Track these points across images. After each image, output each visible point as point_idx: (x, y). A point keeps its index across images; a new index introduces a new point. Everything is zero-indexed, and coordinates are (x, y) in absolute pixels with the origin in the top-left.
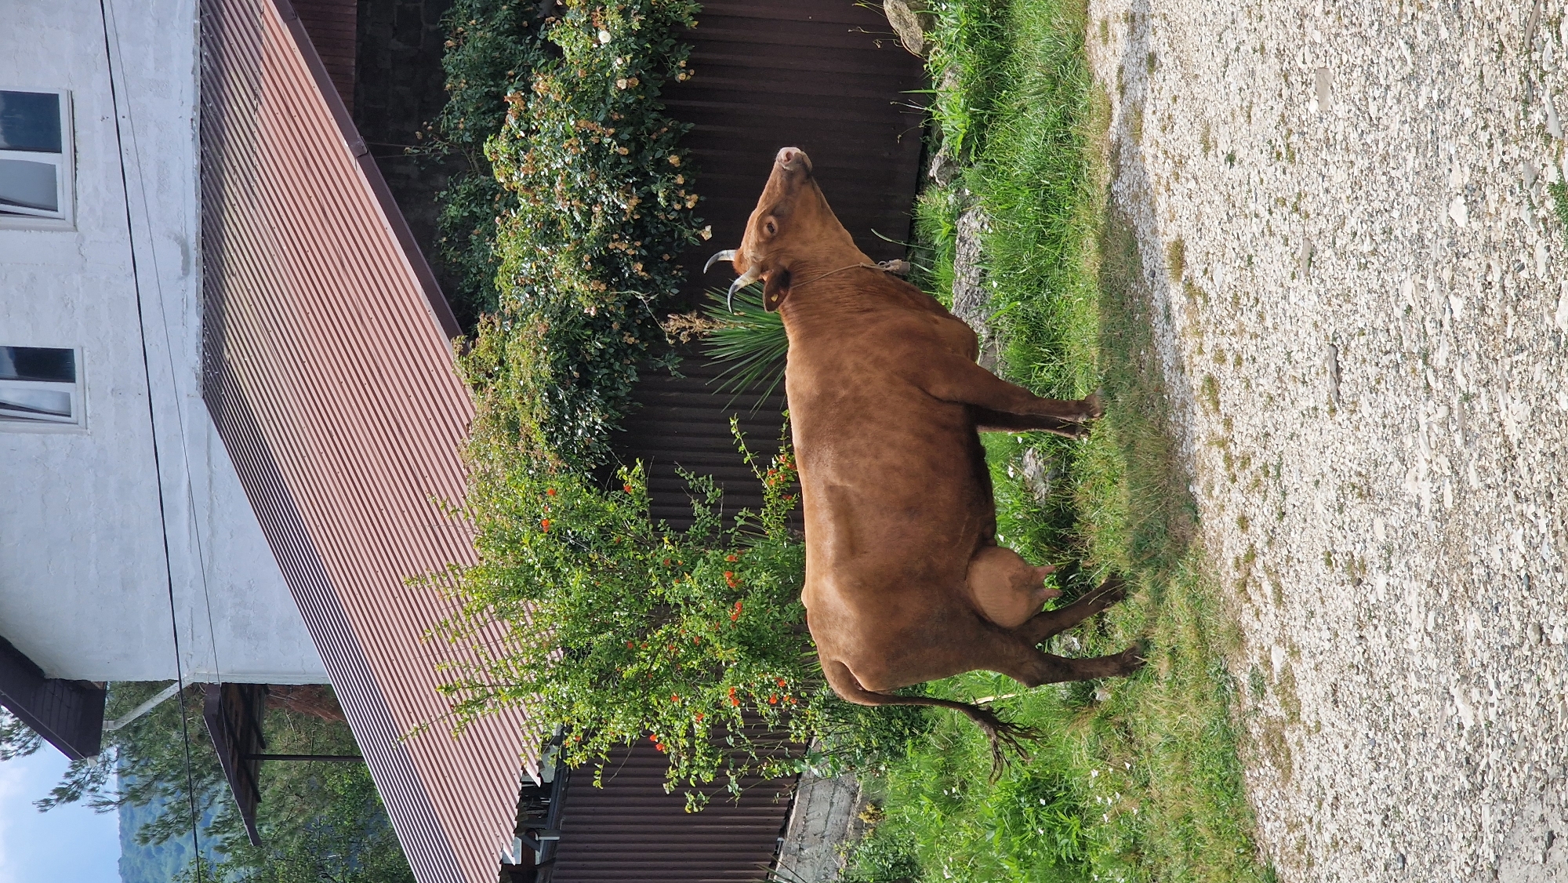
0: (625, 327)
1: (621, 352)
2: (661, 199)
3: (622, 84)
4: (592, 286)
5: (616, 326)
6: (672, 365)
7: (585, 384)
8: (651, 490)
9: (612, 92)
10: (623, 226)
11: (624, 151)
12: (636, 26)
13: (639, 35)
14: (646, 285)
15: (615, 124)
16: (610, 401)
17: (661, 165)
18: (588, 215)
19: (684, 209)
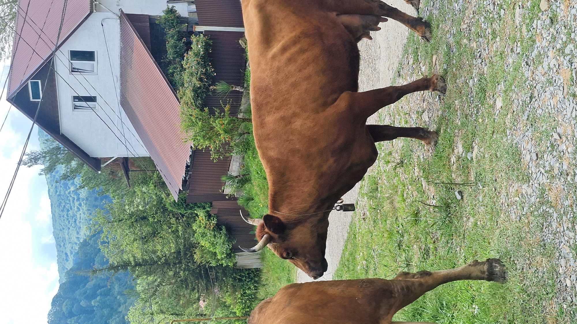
0: (204, 88)
1: (203, 92)
2: (208, 69)
3: (202, 53)
4: (199, 82)
5: (202, 88)
6: (210, 93)
7: (198, 97)
8: (209, 111)
9: (201, 54)
10: (203, 74)
11: (203, 63)
12: (204, 45)
13: (204, 46)
14: (206, 82)
15: (201, 59)
16: (202, 99)
17: (208, 64)
18: (198, 72)
19: (212, 71)
